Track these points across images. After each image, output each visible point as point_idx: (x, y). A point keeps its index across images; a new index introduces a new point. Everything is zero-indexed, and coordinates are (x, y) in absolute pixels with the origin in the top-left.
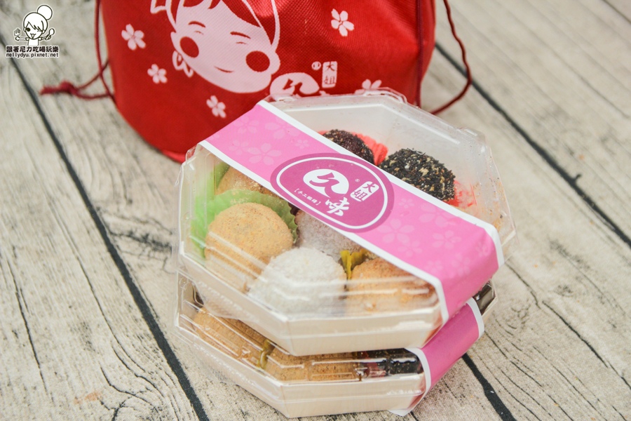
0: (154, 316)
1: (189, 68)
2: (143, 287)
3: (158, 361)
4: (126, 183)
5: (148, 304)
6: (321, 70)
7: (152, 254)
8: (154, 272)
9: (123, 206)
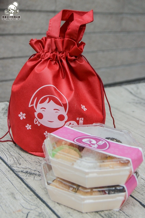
0: (34, 190)
1: (39, 123)
2: (29, 184)
3: (38, 201)
4: (18, 160)
5: (31, 188)
6: (79, 120)
7: (30, 176)
8: (31, 180)
9: (18, 165)
